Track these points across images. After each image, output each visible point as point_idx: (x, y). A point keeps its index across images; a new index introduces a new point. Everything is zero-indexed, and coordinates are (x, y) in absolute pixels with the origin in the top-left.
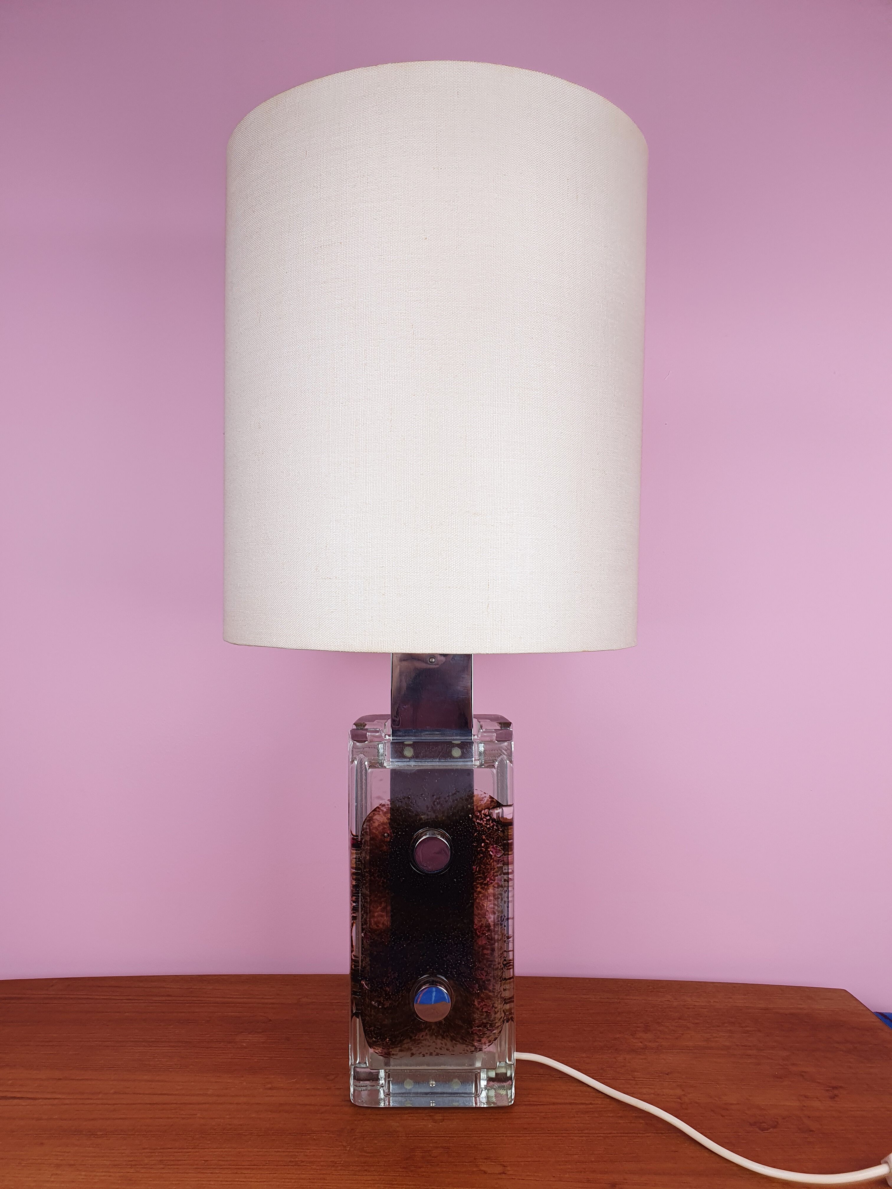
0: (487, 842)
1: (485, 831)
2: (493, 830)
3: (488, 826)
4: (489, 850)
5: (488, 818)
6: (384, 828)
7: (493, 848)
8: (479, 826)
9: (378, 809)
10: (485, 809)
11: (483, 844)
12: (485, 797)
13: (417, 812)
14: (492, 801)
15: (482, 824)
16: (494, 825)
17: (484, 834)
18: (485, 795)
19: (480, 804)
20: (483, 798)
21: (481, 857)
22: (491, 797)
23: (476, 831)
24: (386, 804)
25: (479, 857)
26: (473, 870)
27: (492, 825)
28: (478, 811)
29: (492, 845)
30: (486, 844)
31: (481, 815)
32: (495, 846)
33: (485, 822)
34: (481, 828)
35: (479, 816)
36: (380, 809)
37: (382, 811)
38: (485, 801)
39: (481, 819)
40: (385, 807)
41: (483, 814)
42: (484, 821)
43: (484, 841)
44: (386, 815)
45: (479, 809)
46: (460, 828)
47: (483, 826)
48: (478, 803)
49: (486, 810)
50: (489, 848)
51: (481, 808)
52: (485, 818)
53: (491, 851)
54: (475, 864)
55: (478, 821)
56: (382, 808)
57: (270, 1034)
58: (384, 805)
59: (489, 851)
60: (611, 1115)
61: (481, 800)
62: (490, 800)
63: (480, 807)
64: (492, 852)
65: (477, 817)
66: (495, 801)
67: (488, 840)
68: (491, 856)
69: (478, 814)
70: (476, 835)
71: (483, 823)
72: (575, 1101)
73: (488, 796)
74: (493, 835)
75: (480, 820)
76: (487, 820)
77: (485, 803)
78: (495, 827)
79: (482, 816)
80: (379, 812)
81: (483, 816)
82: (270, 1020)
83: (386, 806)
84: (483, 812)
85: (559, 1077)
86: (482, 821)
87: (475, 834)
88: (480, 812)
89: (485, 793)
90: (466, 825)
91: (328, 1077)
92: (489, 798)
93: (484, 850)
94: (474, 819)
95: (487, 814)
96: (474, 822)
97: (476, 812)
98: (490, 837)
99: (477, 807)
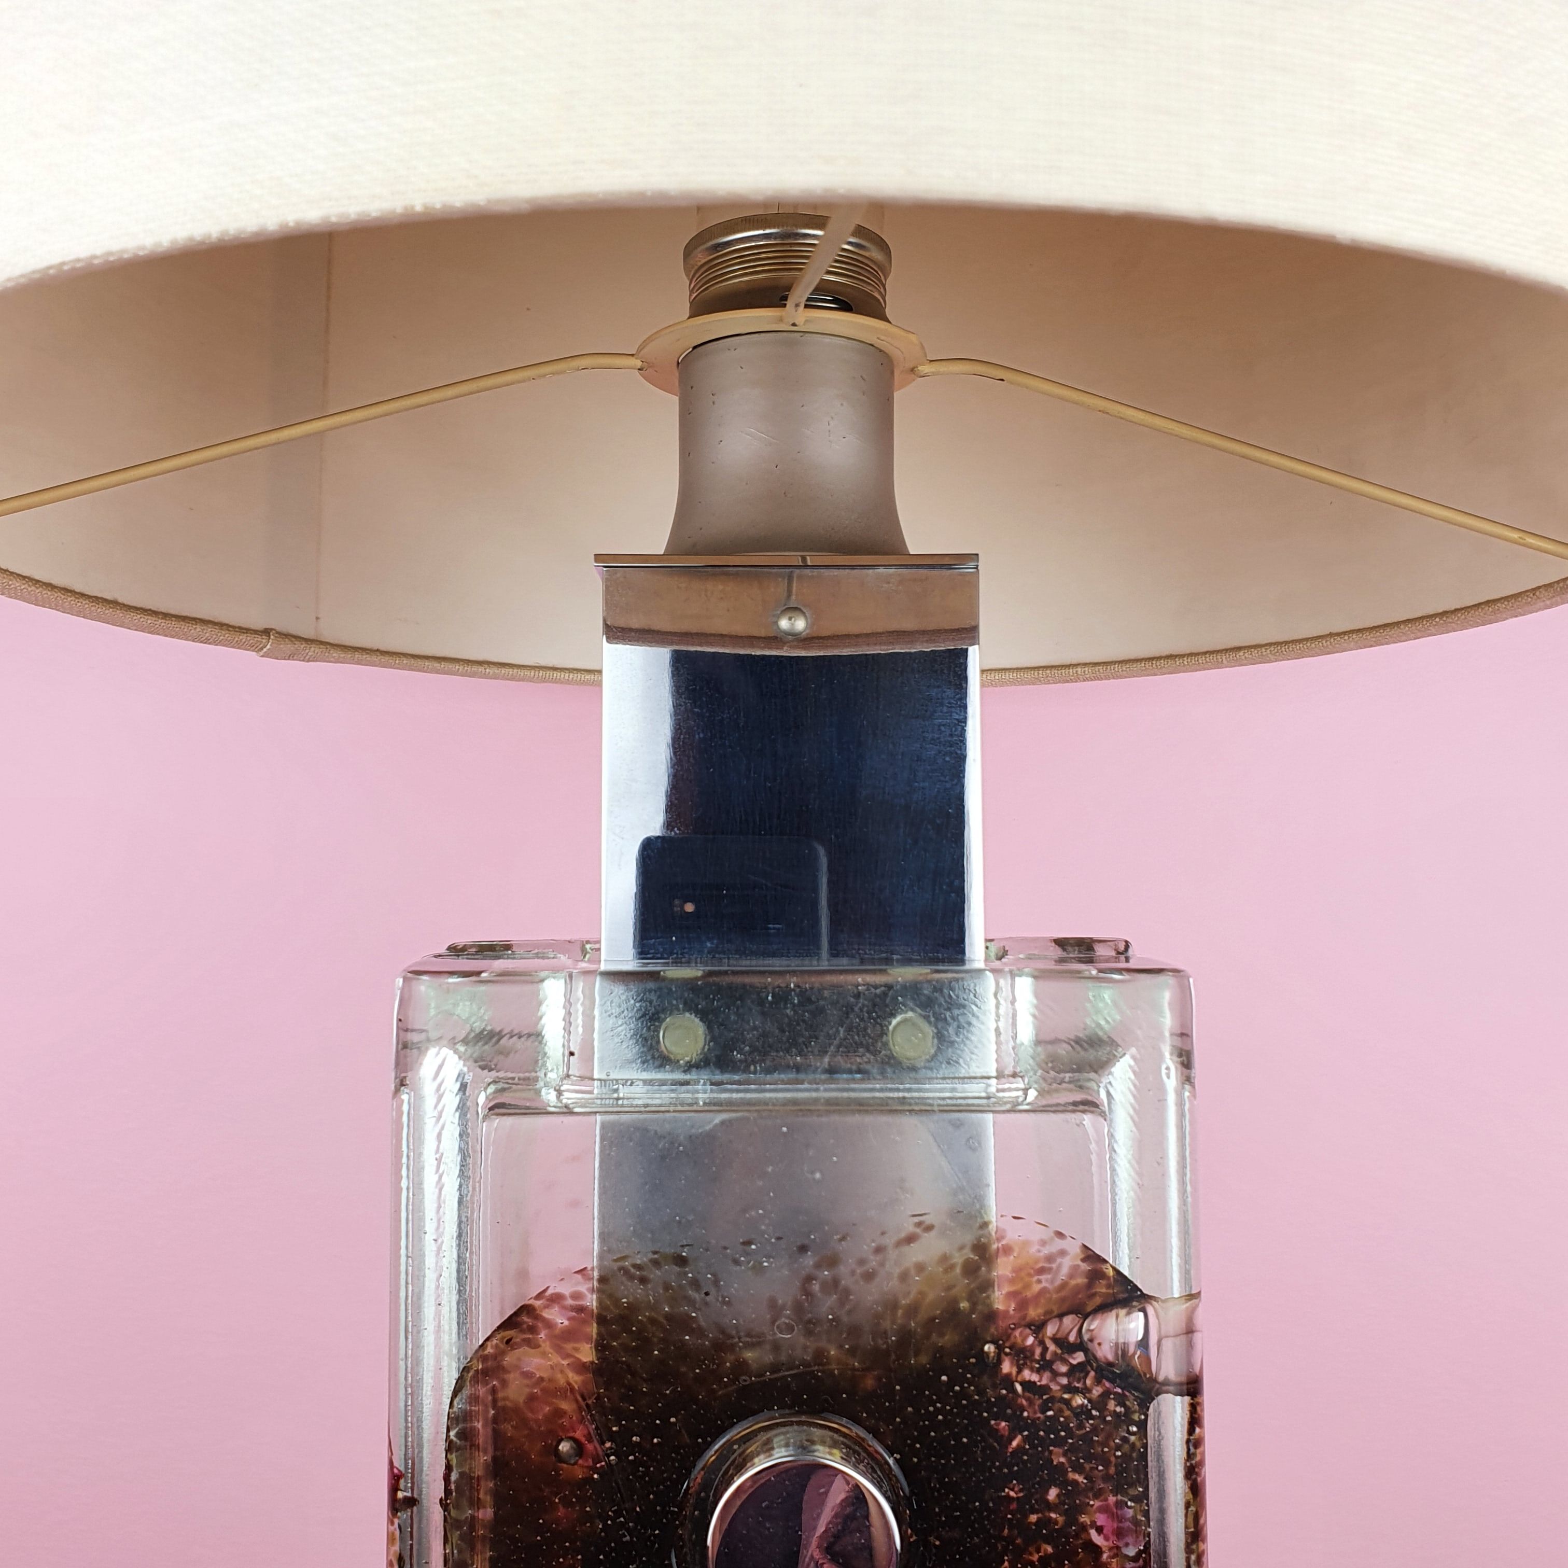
0: (1075, 1482)
1: (1066, 1427)
2: (1102, 1418)
3: (1079, 1400)
4: (1084, 1519)
5: (1079, 1357)
6: (558, 1413)
7: (1105, 1510)
8: (1031, 1402)
10: (1061, 1316)
11: (1053, 1494)
12: (1063, 1253)
13: (723, 1332)
14: (1096, 1275)
15: (1045, 1389)
16: (1106, 1395)
17: (1060, 1442)
19: (1036, 1288)
20: (1050, 1258)
22: (1091, 1257)
23: (1018, 1425)
25: (1035, 1557)
27: (1097, 1391)
28: (1029, 1326)
29: (1098, 1495)
30: (1071, 1492)
31: (1042, 1343)
32: (1112, 1499)
33: (1064, 1381)
34: (1043, 1412)
35: (1031, 1349)
36: (537, 1317)
37: (549, 1325)
39: (1045, 1366)
41: (1055, 1340)
42: (1055, 1374)
43: (1057, 1476)
44: (569, 1347)
45: (1034, 1313)
46: (938, 1411)
47: (1052, 1399)
48: (1027, 1286)
49: (1069, 1321)
51: (1040, 1311)
52: (1065, 1361)
53: (1093, 1524)
55: (1027, 1374)
56: (546, 1314)
58: (556, 1299)
59: (1084, 1528)
61: (1042, 1271)
62: (1085, 1267)
64: (1100, 1530)
65: (1022, 1356)
66: (1111, 1273)
67: (1078, 1469)
68: (1097, 1550)
69: (1030, 1340)
70: (1020, 1450)
71: (1054, 1387)
73: (1074, 1249)
74: (1104, 1444)
75: (1038, 1371)
76: (1074, 1370)
77: (1064, 1285)
78: (1111, 1405)
79: (1045, 1349)
80: (533, 1330)
81: (1052, 1347)
84: (1050, 1330)
86: (1046, 1376)
88: (1038, 1327)
89: (1060, 1235)
90: (968, 1397)
92: (1083, 1260)
93: (1061, 1519)
94: (1007, 1367)
95: (1072, 1338)
96: (1008, 1382)
97: (1017, 1333)
98: (1089, 1458)
99: (1023, 1305)
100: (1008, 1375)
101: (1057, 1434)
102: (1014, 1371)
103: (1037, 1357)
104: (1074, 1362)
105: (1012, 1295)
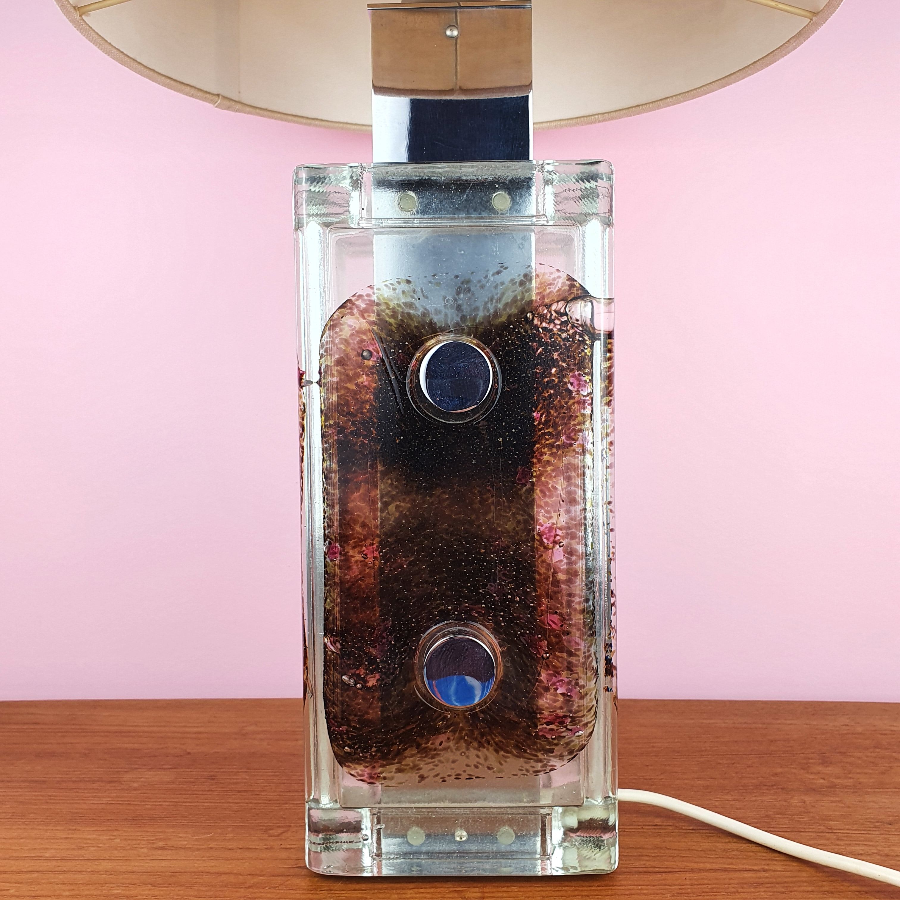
0: (562, 366)
1: (559, 345)
2: (573, 341)
3: (564, 335)
4: (566, 380)
5: (565, 318)
6: (362, 341)
7: (573, 376)
8: (545, 335)
9: (349, 305)
10: (558, 302)
11: (554, 370)
12: (559, 277)
13: (425, 309)
14: (572, 286)
15: (552, 330)
17: (556, 351)
18: (557, 274)
19: (548, 291)
20: (554, 279)
21: (550, 396)
22: (570, 279)
23: (541, 344)
24: (364, 295)
25: (546, 395)
26: (533, 419)
27: (571, 332)
28: (545, 306)
29: (572, 370)
30: (561, 369)
31: (550, 312)
32: (577, 373)
33: (559, 327)
34: (550, 339)
35: (546, 315)
36: (354, 304)
37: (357, 307)
38: (559, 285)
39: (551, 321)
40: (364, 300)
41: (555, 311)
42: (555, 325)
43: (555, 363)
44: (366, 315)
45: (547, 301)
46: (509, 339)
47: (554, 334)
48: (545, 290)
49: (561, 304)
50: (564, 376)
51: (550, 300)
52: (559, 320)
53: (569, 382)
54: (539, 408)
55: (544, 325)
57: (183, 771)
58: (360, 296)
59: (565, 383)
60: (810, 889)
61: (550, 284)
62: (568, 283)
63: (549, 298)
64: (572, 384)
65: (542, 318)
66: (578, 285)
67: (564, 361)
68: (571, 392)
69: (545, 311)
70: (541, 353)
71: (555, 329)
72: (731, 866)
73: (564, 276)
74: (574, 351)
75: (548, 323)
76: (562, 323)
77: (559, 290)
78: (577, 337)
79: (551, 315)
80: (351, 309)
81: (554, 314)
82: (189, 753)
83: (366, 298)
84: (554, 307)
85: (693, 829)
86: (551, 326)
87: (539, 351)
88: (549, 306)
89: (558, 270)
90: (521, 333)
91: (271, 832)
92: (567, 280)
93: (556, 380)
94: (536, 321)
95: (562, 311)
96: (536, 327)
97: (540, 308)
98: (568, 357)
99: (543, 298)
100: (537, 325)
101: (555, 347)
102: (539, 323)
103: (548, 317)
104: (563, 320)
105: (538, 294)
